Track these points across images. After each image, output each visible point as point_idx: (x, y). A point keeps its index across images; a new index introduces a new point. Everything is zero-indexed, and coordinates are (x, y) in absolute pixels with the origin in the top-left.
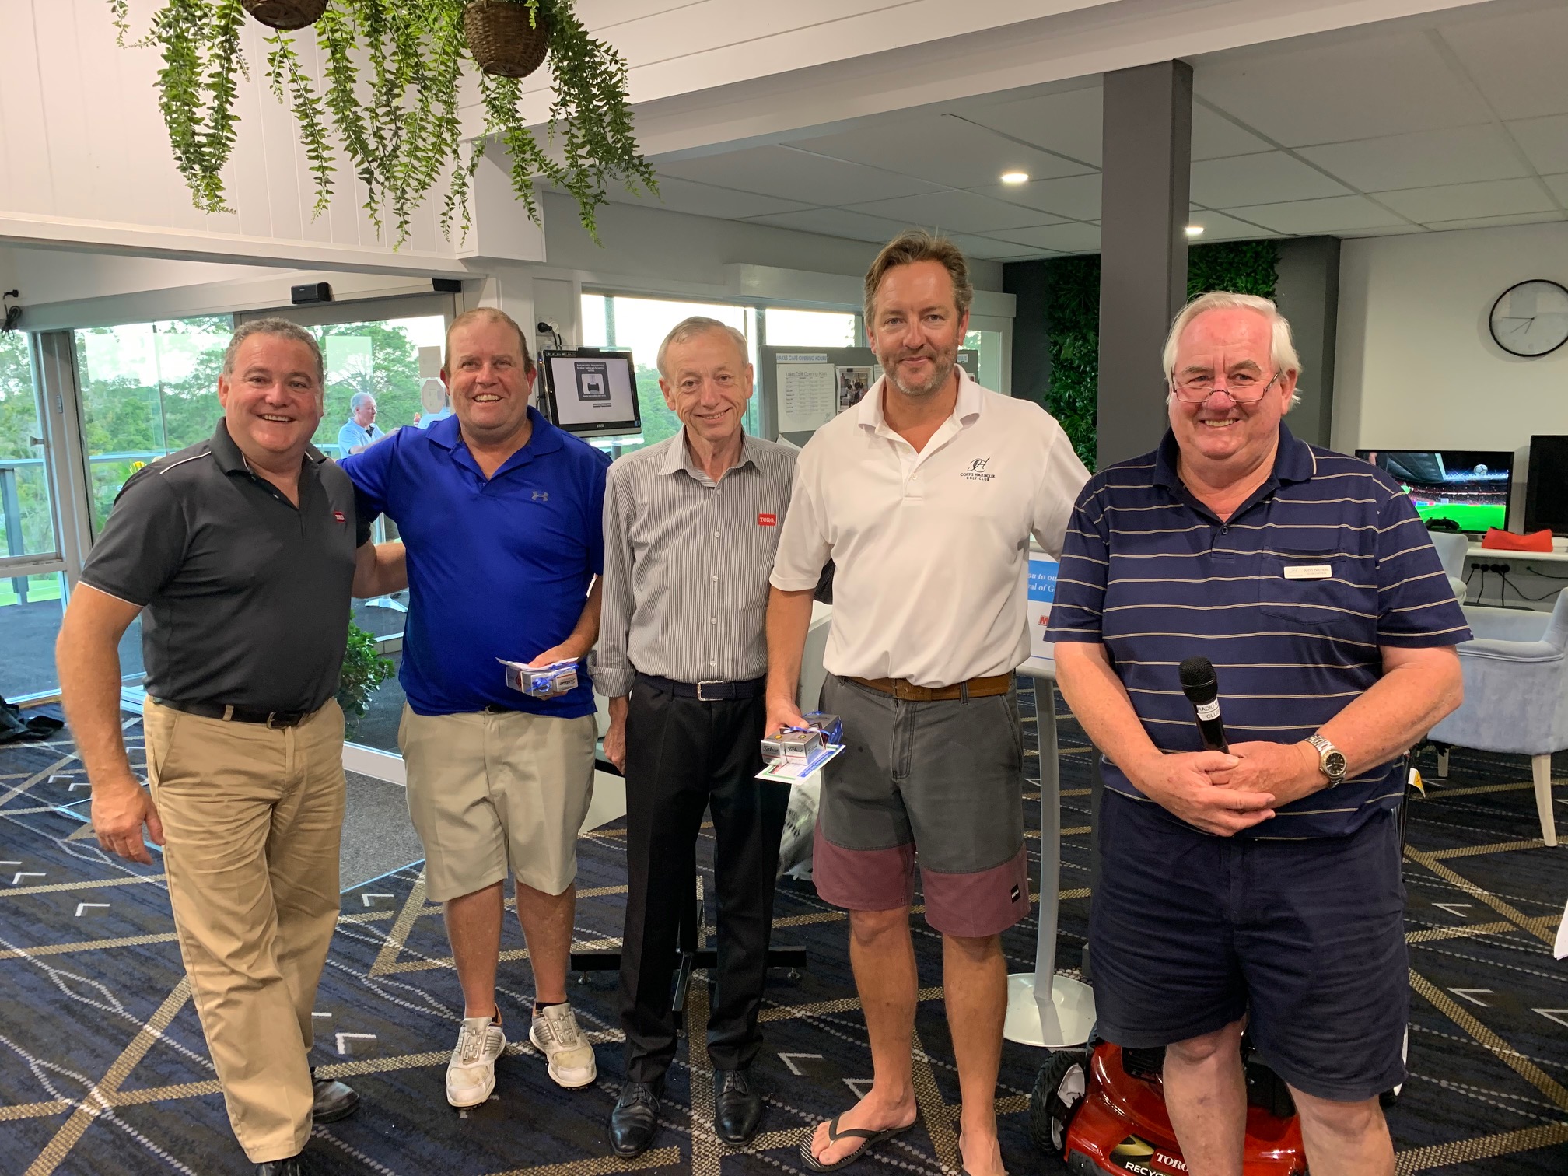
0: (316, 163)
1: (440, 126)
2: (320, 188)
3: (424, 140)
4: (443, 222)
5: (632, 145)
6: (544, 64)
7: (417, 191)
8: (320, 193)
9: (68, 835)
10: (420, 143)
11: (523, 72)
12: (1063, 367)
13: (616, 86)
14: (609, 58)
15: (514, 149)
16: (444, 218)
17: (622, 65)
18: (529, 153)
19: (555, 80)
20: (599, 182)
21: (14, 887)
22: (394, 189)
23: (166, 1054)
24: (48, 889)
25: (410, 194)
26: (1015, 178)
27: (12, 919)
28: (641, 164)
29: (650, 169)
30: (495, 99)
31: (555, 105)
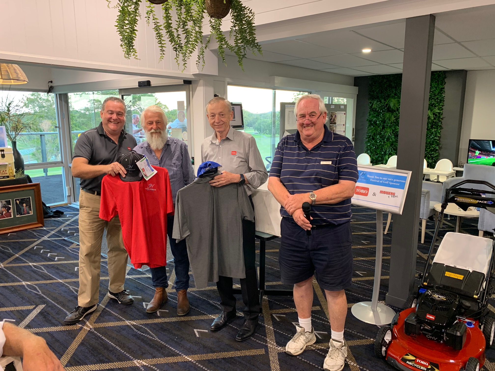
0: (160, 45)
1: (197, 34)
2: (161, 52)
3: (192, 38)
4: (197, 63)
5: (255, 40)
6: (229, 14)
7: (189, 54)
8: (161, 54)
9: (69, 246)
10: (191, 39)
11: (222, 17)
12: (373, 110)
13: (251, 21)
14: (249, 12)
15: (219, 41)
16: (197, 62)
17: (253, 14)
18: (224, 42)
19: (232, 19)
20: (244, 51)
21: (56, 261)
22: (183, 53)
23: (107, 313)
24: (66, 262)
25: (187, 55)
26: (367, 51)
27: (56, 271)
28: (257, 45)
29: (260, 47)
30: (214, 25)
31: (232, 27)
